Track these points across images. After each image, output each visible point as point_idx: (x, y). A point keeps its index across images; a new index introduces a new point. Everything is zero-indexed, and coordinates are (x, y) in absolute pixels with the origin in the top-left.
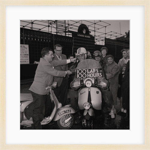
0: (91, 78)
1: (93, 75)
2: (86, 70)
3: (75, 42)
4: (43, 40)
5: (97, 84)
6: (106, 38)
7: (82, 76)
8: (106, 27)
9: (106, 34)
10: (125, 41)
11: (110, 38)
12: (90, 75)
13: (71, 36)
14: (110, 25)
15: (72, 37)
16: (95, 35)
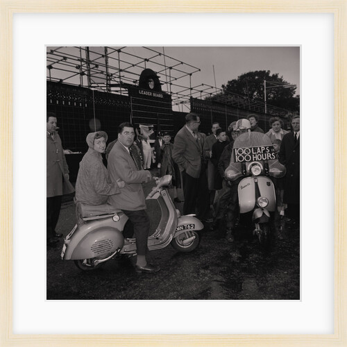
0: (258, 161)
1: (262, 156)
2: (251, 149)
3: (135, 107)
4: (72, 103)
5: (268, 171)
6: (191, 97)
7: (244, 158)
8: (191, 75)
9: (191, 89)
10: (228, 102)
11: (200, 98)
12: (257, 157)
13: (127, 95)
14: (200, 70)
15: (129, 97)
16: (171, 93)
